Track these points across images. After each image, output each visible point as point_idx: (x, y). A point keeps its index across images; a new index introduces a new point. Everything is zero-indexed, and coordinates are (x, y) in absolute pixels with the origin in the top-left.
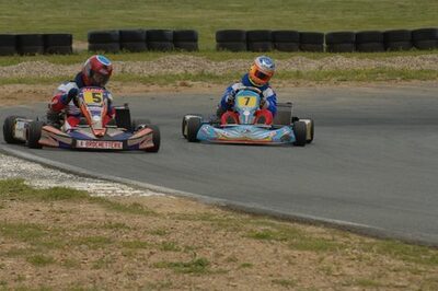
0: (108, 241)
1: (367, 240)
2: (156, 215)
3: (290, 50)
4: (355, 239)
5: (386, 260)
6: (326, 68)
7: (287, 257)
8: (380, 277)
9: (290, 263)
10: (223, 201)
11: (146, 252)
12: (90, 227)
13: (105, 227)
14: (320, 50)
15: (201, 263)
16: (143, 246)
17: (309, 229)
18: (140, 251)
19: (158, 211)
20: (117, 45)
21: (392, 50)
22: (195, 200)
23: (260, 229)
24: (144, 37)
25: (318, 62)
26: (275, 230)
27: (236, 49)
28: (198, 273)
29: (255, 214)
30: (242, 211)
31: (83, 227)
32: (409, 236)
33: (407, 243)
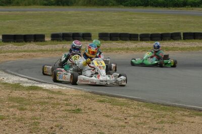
0: (47, 103)
1: (140, 103)
2: (66, 95)
3: (126, 40)
4: (136, 102)
5: (144, 109)
6: (139, 46)
7: (110, 108)
8: (141, 114)
9: (111, 110)
10: (91, 91)
11: (60, 106)
12: (41, 98)
13: (46, 98)
14: (137, 40)
15: (78, 110)
16: (59, 104)
17: (120, 99)
18: (58, 106)
19: (67, 94)
20: (61, 39)
21: (164, 40)
22: (81, 90)
23: (102, 99)
24: (71, 35)
25: (136, 44)
26: (107, 99)
27: (105, 40)
28: (77, 113)
29: (101, 95)
30: (97, 94)
31: (38, 98)
32: (154, 101)
33: (153, 103)
